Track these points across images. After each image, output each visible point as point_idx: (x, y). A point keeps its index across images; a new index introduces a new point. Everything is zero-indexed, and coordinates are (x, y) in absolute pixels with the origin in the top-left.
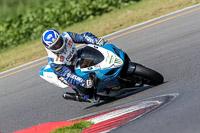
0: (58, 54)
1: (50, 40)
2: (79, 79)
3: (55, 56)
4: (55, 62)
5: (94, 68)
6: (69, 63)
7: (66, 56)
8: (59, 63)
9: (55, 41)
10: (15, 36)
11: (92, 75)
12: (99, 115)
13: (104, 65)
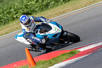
0: (27, 27)
1: (24, 20)
2: (38, 39)
3: (26, 28)
4: (26, 31)
5: (47, 33)
6: (33, 32)
7: (31, 28)
8: (28, 31)
9: (26, 20)
10: (40, 7)
11: (45, 37)
12: (83, 47)
13: (52, 32)
